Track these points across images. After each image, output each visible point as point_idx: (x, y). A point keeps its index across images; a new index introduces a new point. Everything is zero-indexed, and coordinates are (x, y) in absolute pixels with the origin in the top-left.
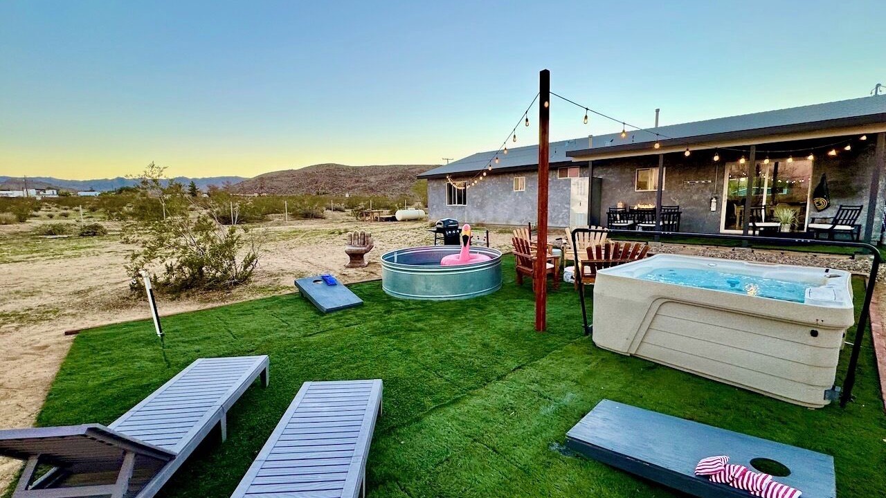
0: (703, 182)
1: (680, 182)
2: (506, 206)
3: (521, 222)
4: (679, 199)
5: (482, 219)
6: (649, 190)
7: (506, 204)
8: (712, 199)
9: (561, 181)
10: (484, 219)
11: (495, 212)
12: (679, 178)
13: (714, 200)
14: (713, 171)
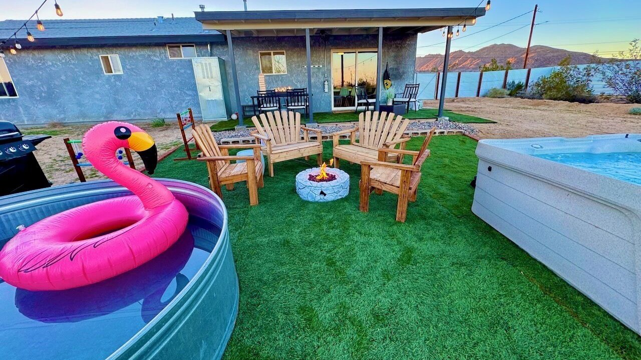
0: (316, 66)
1: (299, 66)
2: (97, 96)
3: (129, 114)
4: (300, 83)
5: (58, 117)
6: (274, 74)
7: (97, 93)
8: (325, 81)
9: (174, 61)
10: (62, 116)
11: (79, 104)
12: (298, 62)
13: (326, 83)
14: (323, 57)
